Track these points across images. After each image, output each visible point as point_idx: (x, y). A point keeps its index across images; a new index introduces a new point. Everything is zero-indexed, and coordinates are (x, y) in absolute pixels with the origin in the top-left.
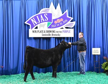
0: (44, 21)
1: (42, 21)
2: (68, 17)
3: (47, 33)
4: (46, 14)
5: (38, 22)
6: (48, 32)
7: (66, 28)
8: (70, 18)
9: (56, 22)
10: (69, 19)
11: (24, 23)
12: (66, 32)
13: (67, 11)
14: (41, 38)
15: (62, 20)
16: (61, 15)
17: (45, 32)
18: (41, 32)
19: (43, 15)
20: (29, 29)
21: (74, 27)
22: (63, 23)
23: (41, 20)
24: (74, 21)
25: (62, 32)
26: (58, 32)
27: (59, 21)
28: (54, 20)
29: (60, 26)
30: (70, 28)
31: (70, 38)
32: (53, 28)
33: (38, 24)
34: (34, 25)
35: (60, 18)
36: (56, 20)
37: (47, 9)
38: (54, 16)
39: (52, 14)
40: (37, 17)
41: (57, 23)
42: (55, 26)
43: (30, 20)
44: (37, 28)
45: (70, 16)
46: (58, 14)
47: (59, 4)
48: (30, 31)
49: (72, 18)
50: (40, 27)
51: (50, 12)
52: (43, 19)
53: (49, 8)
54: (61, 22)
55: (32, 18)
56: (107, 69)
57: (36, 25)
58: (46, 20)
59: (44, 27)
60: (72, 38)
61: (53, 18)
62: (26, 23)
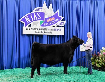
0: (37, 19)
1: (35, 20)
2: (59, 16)
3: (40, 31)
4: (40, 13)
5: (32, 20)
6: (41, 29)
7: (57, 26)
8: (61, 17)
9: (48, 21)
10: (60, 19)
11: (18, 21)
12: (57, 30)
13: (58, 11)
14: (34, 35)
15: (54, 19)
16: (53, 14)
17: (38, 30)
18: (34, 29)
19: (36, 13)
20: (23, 27)
21: (65, 25)
22: (54, 22)
23: (35, 18)
24: (65, 20)
25: (54, 30)
26: (50, 30)
27: (51, 20)
28: (47, 19)
29: (52, 24)
30: (61, 27)
31: (61, 35)
32: (45, 26)
33: (31, 22)
34: (28, 23)
35: (52, 17)
36: (48, 18)
37: (40, 8)
38: (47, 15)
39: (44, 13)
40: (31, 15)
41: (50, 22)
42: (47, 24)
43: (24, 18)
44: (30, 26)
45: (61, 16)
46: (50, 13)
47: (51, 4)
48: (24, 28)
49: (63, 18)
50: (33, 25)
51: (42, 11)
52: (36, 18)
53: (42, 7)
54: (53, 21)
55: (26, 17)
56: (93, 64)
57: (30, 23)
58: (39, 19)
59: (37, 25)
60: (63, 35)
61: (46, 17)
62: (20, 20)
